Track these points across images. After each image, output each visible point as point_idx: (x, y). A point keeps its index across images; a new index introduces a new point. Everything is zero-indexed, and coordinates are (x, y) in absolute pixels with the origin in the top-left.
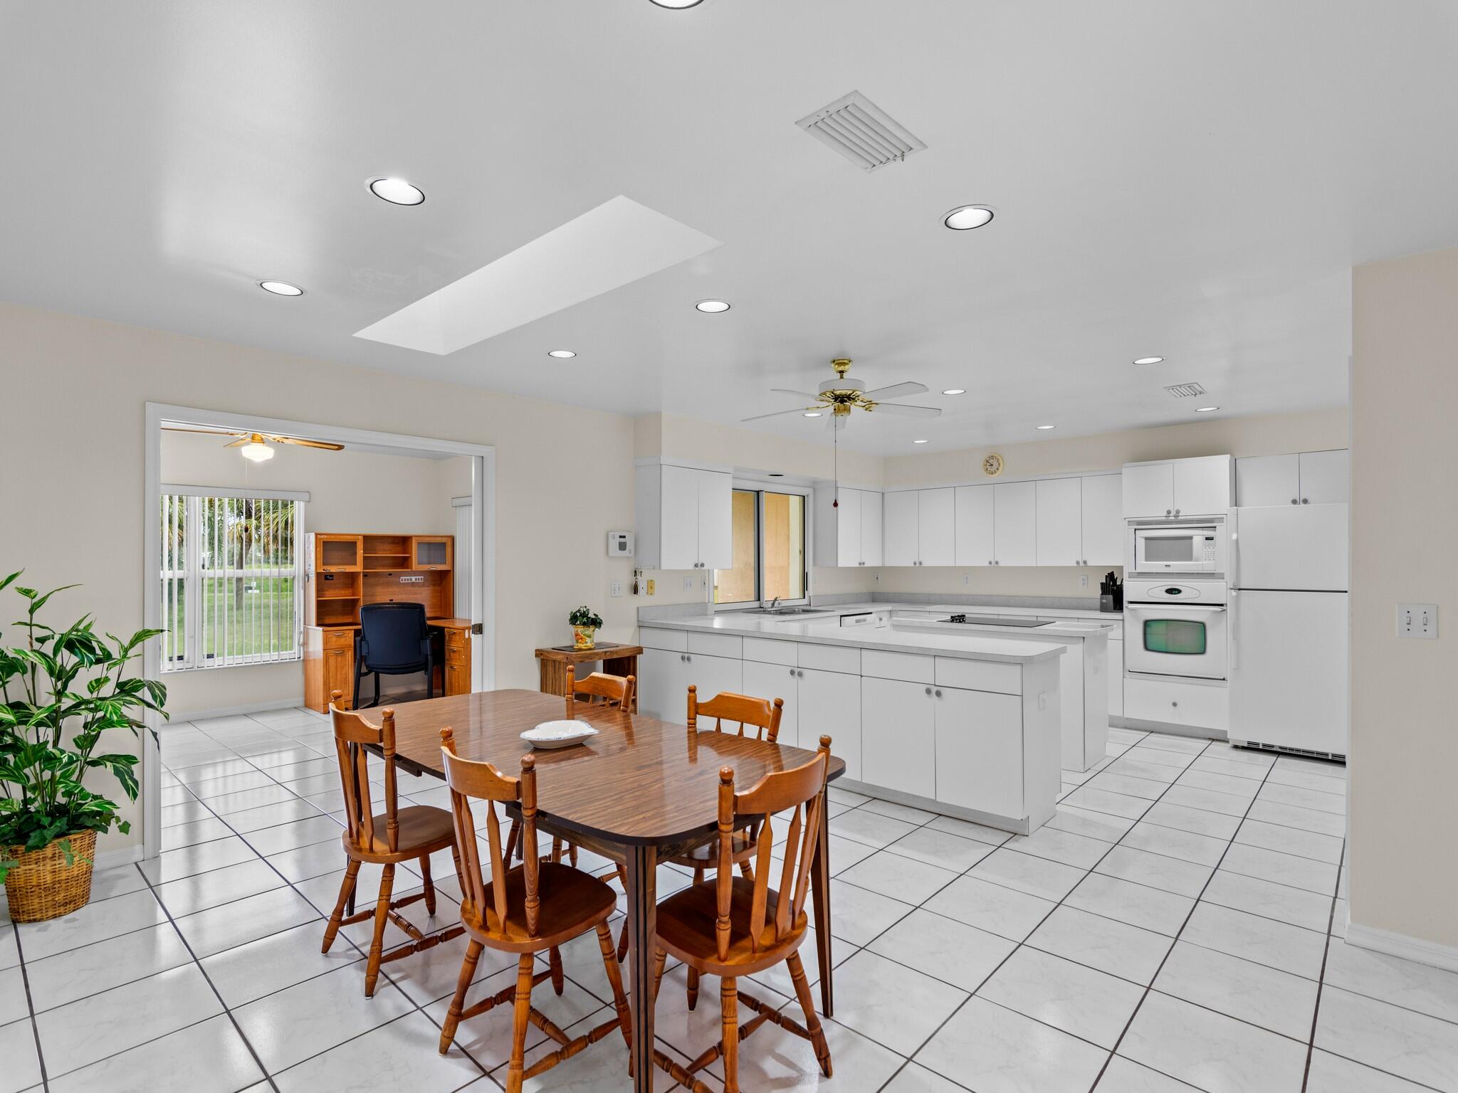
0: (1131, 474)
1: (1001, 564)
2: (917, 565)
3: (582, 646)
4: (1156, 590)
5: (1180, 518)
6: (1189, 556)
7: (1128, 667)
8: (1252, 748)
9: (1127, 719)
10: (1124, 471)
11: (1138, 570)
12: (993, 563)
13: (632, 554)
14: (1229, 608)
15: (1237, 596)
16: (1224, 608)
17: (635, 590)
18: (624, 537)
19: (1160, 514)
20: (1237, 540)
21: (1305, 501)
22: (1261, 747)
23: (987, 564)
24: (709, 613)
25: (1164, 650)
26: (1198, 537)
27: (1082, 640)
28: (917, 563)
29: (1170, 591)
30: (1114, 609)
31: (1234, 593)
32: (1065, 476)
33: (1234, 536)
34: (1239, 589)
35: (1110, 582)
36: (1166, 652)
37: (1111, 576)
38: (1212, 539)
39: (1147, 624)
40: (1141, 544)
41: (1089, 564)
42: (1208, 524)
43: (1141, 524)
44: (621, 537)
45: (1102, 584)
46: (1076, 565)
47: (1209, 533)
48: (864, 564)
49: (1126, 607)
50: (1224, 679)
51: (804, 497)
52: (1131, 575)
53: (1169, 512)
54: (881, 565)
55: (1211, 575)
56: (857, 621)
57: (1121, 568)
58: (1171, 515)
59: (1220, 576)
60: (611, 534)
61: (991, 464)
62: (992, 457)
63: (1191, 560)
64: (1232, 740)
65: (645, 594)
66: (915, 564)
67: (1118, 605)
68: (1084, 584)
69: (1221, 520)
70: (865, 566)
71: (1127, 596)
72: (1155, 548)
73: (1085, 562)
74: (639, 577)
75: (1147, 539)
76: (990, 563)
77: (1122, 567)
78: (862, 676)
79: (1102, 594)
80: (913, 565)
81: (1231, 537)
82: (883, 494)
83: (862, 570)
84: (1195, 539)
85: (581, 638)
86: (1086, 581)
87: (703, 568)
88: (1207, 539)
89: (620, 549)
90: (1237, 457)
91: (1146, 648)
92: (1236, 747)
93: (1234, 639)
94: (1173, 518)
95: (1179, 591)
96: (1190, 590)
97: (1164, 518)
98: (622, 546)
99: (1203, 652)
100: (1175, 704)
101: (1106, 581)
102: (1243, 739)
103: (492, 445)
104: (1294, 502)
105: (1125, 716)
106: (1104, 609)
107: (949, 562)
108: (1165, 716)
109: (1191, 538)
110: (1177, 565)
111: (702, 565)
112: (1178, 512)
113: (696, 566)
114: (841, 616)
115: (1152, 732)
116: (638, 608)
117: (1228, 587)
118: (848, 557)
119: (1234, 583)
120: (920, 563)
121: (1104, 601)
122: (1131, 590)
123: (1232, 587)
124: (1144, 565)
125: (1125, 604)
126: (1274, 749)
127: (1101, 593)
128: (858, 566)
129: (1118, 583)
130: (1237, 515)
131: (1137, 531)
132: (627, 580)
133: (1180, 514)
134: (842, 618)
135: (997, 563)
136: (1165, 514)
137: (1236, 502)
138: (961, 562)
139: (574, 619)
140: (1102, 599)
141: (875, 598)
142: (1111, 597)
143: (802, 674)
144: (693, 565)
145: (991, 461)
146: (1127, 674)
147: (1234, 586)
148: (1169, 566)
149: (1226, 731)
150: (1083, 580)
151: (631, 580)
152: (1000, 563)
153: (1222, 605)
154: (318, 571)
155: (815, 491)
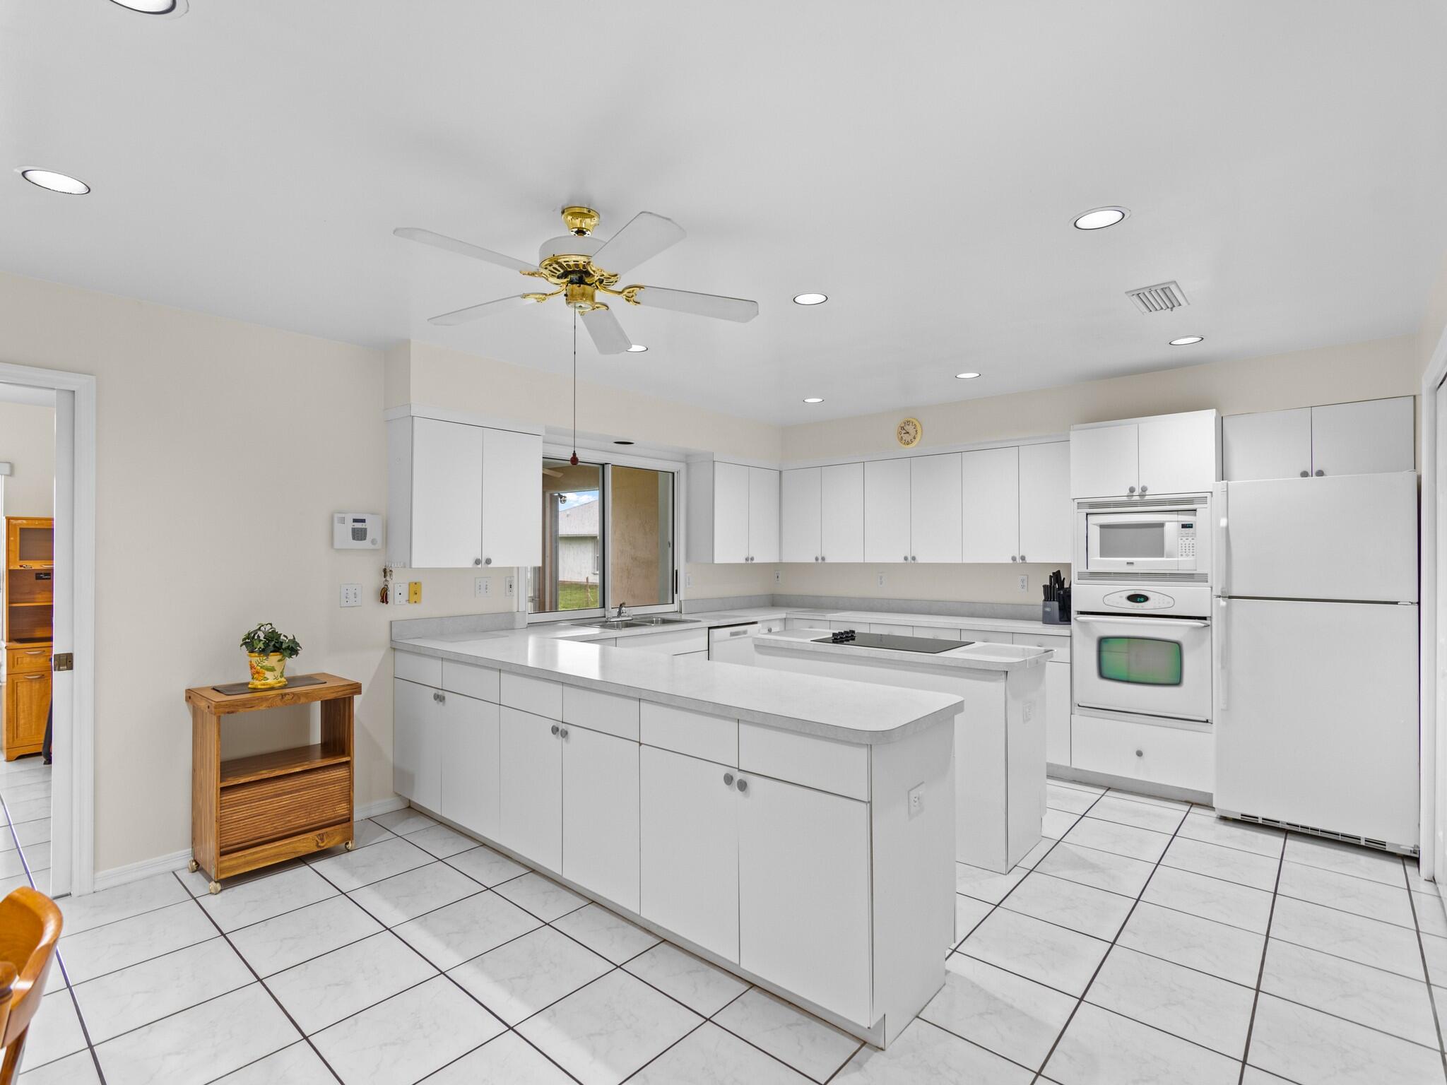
0: (1080, 439)
1: (920, 560)
2: (820, 561)
3: (258, 684)
4: (1115, 594)
5: (1147, 498)
6: (1159, 550)
7: (1077, 700)
8: (1247, 822)
9: (1076, 769)
10: (1073, 436)
11: (1091, 569)
12: (909, 559)
13: (379, 545)
14: (1216, 623)
15: (1228, 607)
16: (1208, 622)
17: (384, 597)
18: (363, 521)
19: (1121, 492)
20: (1227, 528)
21: (1320, 473)
22: (1260, 821)
23: (902, 560)
24: (517, 626)
25: (1126, 679)
26: (1172, 525)
27: (1004, 676)
28: (820, 558)
29: (1134, 598)
30: (1061, 620)
31: (1223, 603)
32: (999, 445)
33: (1223, 522)
34: (1230, 597)
35: (1055, 584)
36: (1128, 682)
37: (1056, 577)
38: (1190, 526)
39: (1102, 641)
40: (1095, 534)
41: (1028, 560)
42: (1185, 505)
43: (1093, 507)
44: (355, 521)
45: (1045, 587)
46: (1011, 562)
47: (1187, 519)
48: (752, 559)
49: (1075, 619)
50: (1207, 721)
51: (673, 473)
52: (1082, 576)
53: (1132, 490)
54: (778, 561)
55: (1189, 577)
56: (733, 634)
57: (1069, 566)
58: (1134, 494)
59: (1203, 578)
60: (337, 516)
61: (906, 431)
62: (908, 423)
63: (1163, 556)
64: (1219, 810)
65: (404, 601)
66: (817, 559)
67: (1065, 616)
68: (1023, 587)
69: (1203, 500)
70: (754, 562)
71: (1076, 606)
72: (1114, 541)
73: (1023, 558)
74: (388, 578)
75: (1102, 527)
76: (906, 558)
77: (1070, 564)
78: (640, 744)
79: (1045, 600)
80: (814, 561)
81: (1218, 522)
82: (780, 472)
83: (750, 566)
84: (1168, 527)
85: (258, 673)
86: (1026, 584)
87: (489, 566)
88: (1184, 526)
89: (354, 539)
90: (1223, 415)
91: (1102, 675)
92: (1224, 819)
93: (1223, 668)
94: (1137, 498)
95: (1146, 599)
96: (1161, 597)
97: (1125, 499)
98: (359, 535)
99: (1178, 683)
100: (1139, 754)
101: (1051, 583)
102: (1236, 810)
103: (91, 374)
104: (1304, 474)
105: (1073, 766)
106: (1047, 619)
107: (857, 558)
108: (1128, 770)
109: (1161, 525)
110: (1143, 563)
111: (488, 561)
112: (1144, 489)
113: (478, 562)
114: (709, 628)
115: (1109, 789)
116: (391, 622)
117: (1214, 593)
118: (728, 550)
119: (1222, 588)
120: (823, 559)
121: (1048, 609)
122: (1082, 596)
123: (1220, 594)
124: (1099, 563)
125: (1073, 615)
126: (1280, 825)
127: (1043, 598)
128: (744, 561)
129: (1066, 586)
130: (1227, 491)
131: (1088, 516)
132: (373, 582)
133: (1147, 493)
134: (711, 630)
135: (914, 558)
136: (1127, 492)
137: (1223, 475)
138: (871, 558)
139: (249, 642)
140: (1045, 606)
141: (774, 602)
142: (1056, 604)
143: (567, 733)
144: (473, 561)
145: (907, 428)
146: (1076, 709)
147: (1222, 592)
148: (1132, 563)
149: (1212, 794)
150: (1023, 581)
151: (376, 582)
152: (917, 558)
153: (1205, 618)
154: (12, 568)
155: (688, 465)
